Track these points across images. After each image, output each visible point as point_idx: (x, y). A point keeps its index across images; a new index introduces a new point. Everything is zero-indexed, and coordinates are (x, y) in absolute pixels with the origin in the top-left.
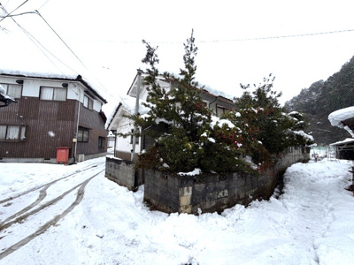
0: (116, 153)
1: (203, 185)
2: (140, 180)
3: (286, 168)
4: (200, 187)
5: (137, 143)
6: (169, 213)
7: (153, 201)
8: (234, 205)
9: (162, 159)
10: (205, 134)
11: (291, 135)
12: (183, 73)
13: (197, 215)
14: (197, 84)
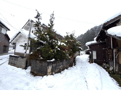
0: (15, 53)
1: (55, 64)
2: (28, 64)
3: (75, 57)
4: (54, 65)
5: (28, 49)
6: (43, 76)
7: (35, 72)
8: (64, 70)
9: (40, 56)
10: (57, 47)
11: (78, 48)
12: (49, 25)
13: (53, 75)
14: (54, 30)
